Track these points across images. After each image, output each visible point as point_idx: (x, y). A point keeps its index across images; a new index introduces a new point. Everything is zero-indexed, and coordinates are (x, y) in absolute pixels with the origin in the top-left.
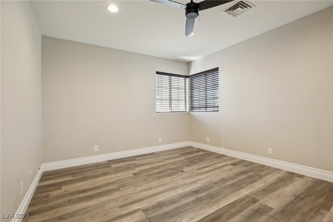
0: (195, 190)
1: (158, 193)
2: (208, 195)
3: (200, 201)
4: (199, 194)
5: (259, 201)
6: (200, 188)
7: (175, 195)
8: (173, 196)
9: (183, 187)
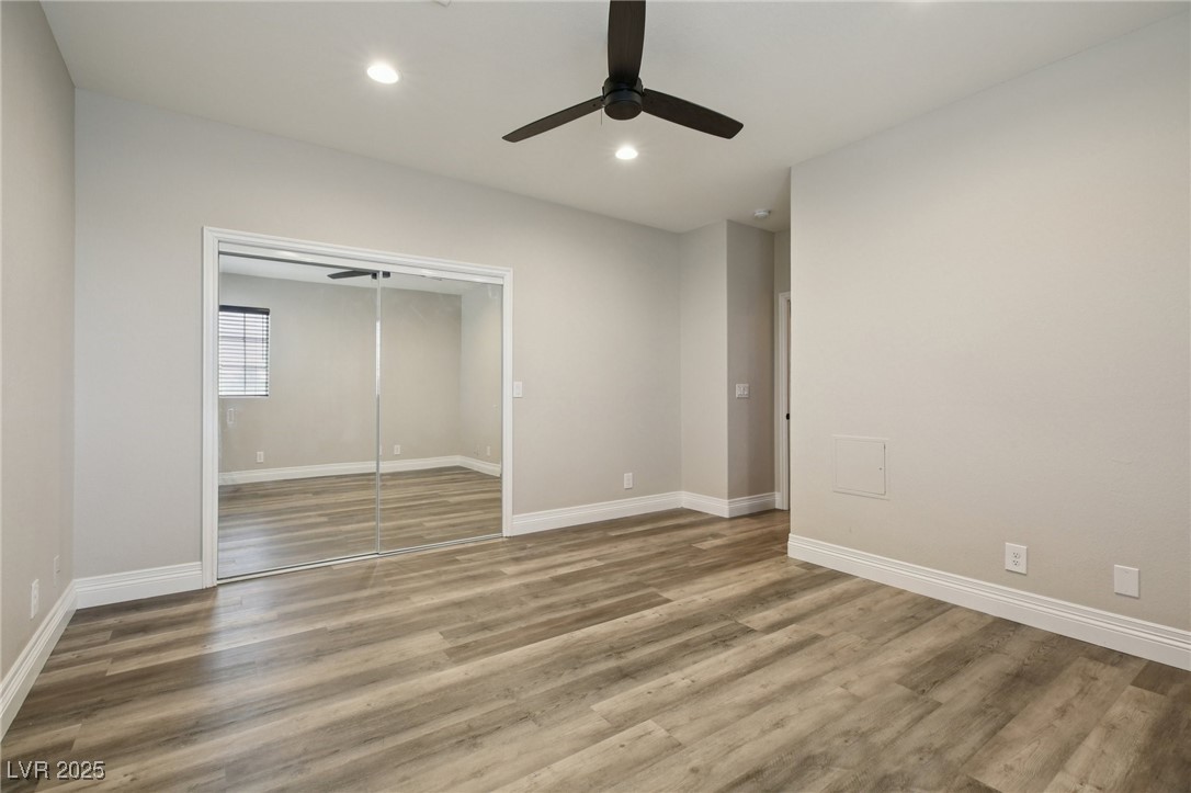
0: (623, 683)
1: (749, 672)
2: (584, 665)
3: (612, 648)
4: (609, 670)
5: (447, 645)
6: (603, 691)
7: (687, 666)
8: (695, 663)
9: (668, 695)
